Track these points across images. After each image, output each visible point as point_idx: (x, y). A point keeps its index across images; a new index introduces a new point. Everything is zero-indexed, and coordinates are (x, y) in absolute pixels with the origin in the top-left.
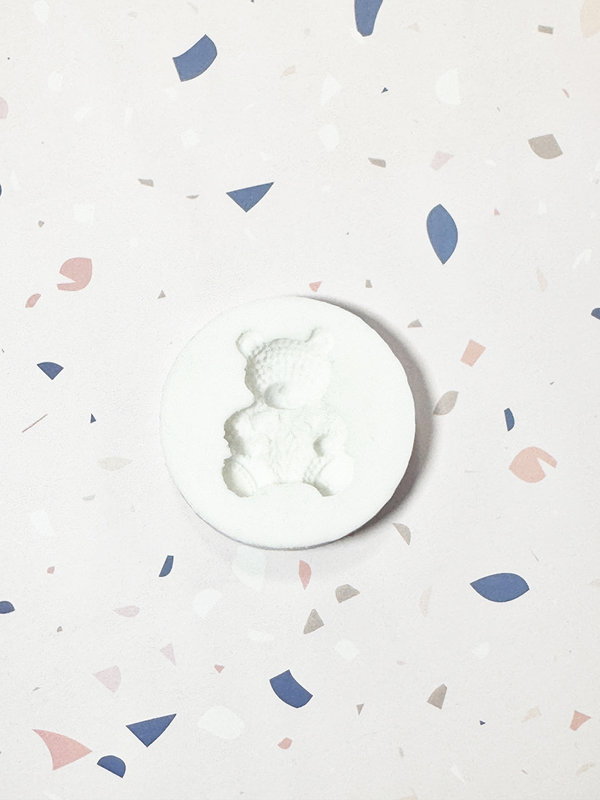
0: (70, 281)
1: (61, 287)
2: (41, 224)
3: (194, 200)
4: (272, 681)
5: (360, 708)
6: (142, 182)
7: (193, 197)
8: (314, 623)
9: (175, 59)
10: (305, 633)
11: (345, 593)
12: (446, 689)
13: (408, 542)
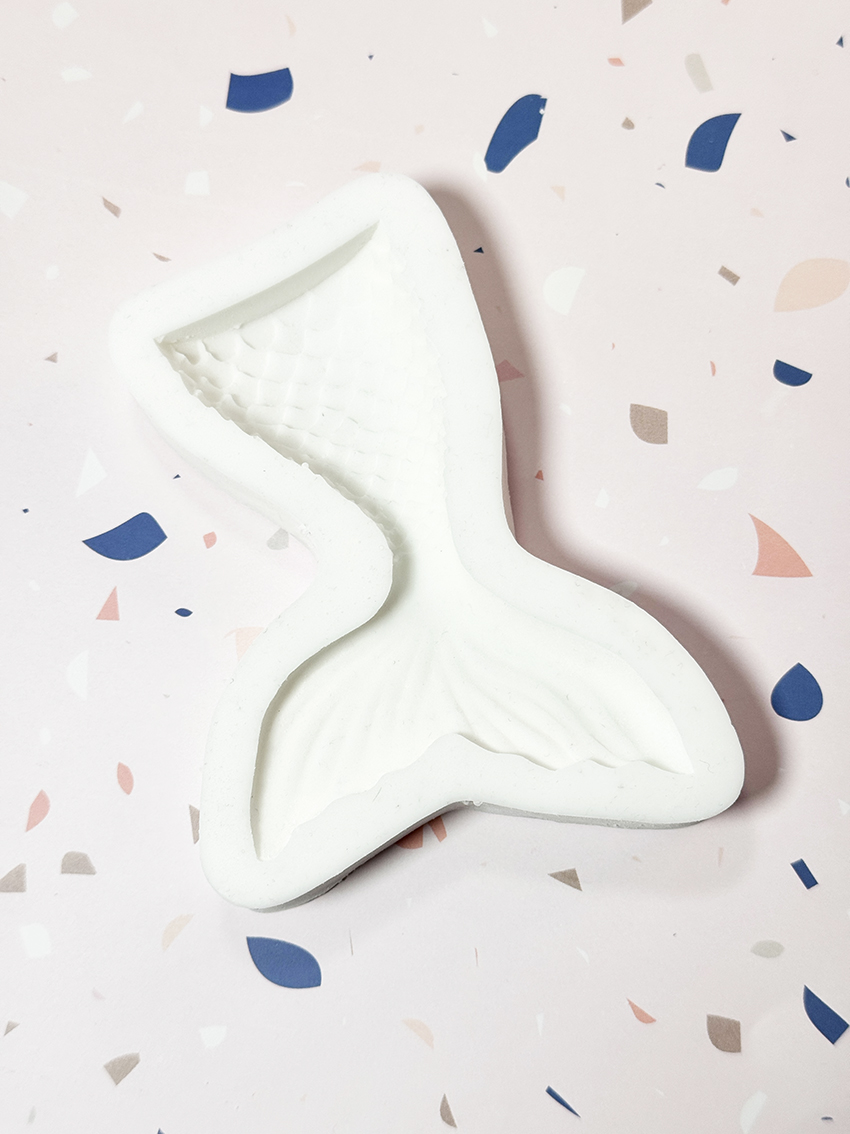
3: (162, 263)
6: (107, 204)
7: (161, 258)
8: (13, 883)
9: (232, 75)
11: (77, 864)
12: (137, 1063)
13: (196, 839)
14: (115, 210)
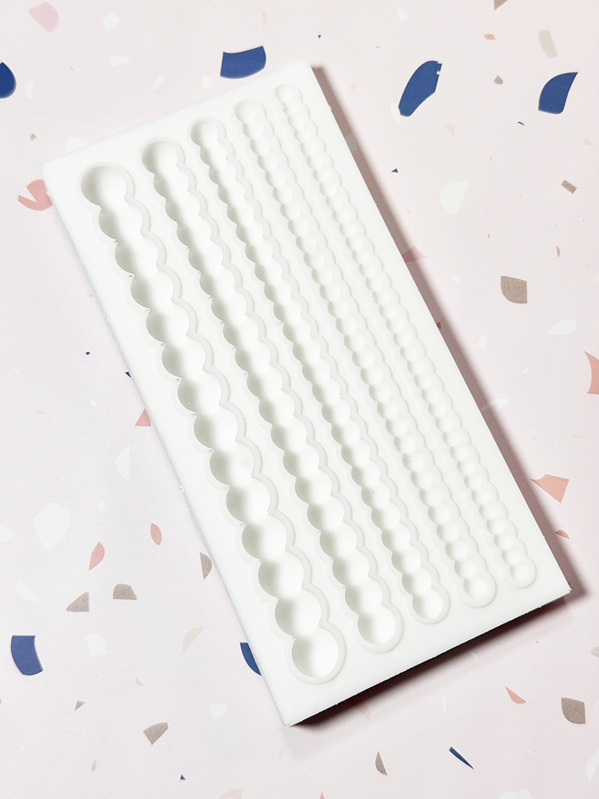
0: (32, 199)
1: (22, 200)
2: (33, 137)
4: (14, 638)
5: (79, 705)
8: (81, 605)
9: (224, 53)
10: (68, 609)
11: (123, 593)
12: (167, 729)
13: (205, 576)
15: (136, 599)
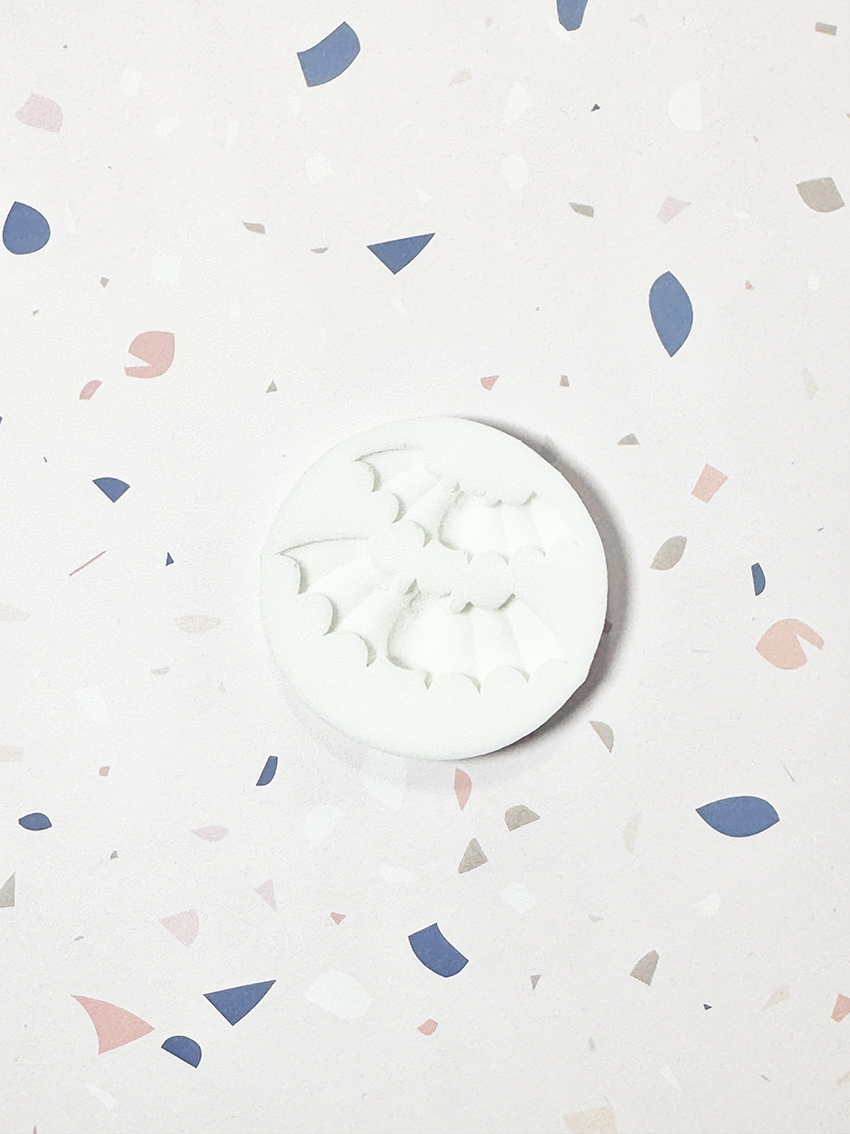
0: (146, 364)
1: (130, 372)
2: (104, 282)
3: (321, 255)
4: (412, 938)
5: (535, 980)
6: (249, 227)
7: (320, 251)
8: (474, 858)
9: (299, 54)
10: (461, 872)
11: (519, 817)
12: (658, 957)
13: (610, 748)
14: (259, 229)
15: (538, 817)
